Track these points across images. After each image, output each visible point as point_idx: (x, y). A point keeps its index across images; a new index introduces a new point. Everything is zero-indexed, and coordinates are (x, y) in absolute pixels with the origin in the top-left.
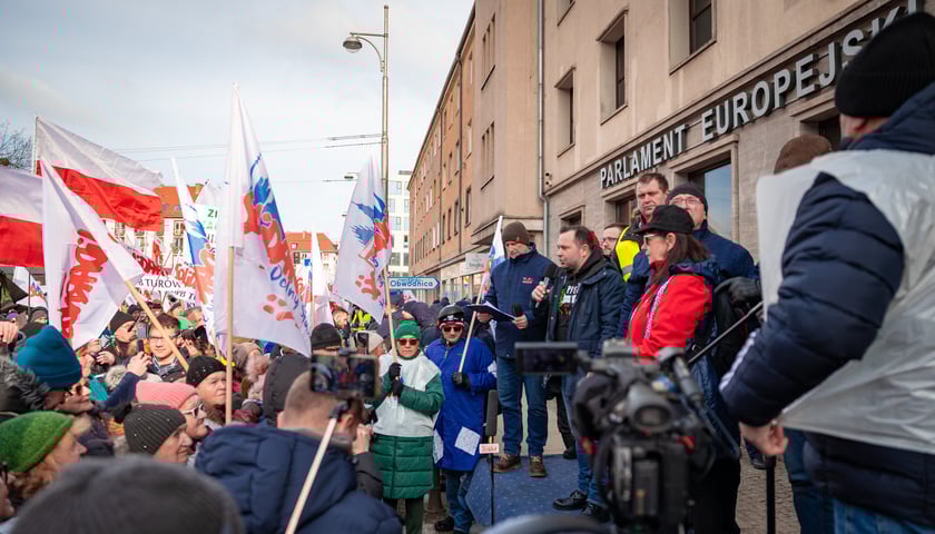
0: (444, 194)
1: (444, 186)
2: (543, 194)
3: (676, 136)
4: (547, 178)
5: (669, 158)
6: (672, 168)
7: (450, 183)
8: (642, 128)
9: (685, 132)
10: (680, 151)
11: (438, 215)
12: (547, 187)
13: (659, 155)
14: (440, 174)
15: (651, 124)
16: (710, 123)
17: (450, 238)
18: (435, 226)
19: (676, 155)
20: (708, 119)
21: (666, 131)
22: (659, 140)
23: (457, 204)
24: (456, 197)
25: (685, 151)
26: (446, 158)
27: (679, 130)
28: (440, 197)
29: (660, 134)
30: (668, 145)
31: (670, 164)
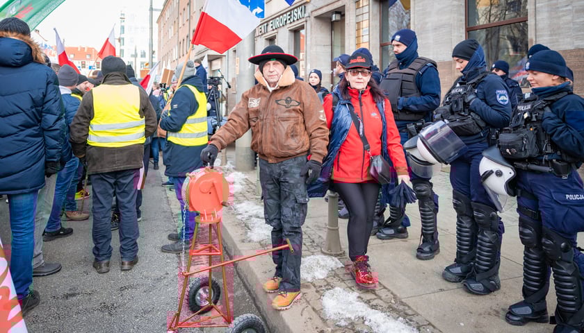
0: (180, 30)
1: (180, 26)
7: (184, 25)
11: (176, 41)
14: (178, 18)
17: (183, 55)
18: (175, 47)
23: (187, 37)
24: (187, 33)
25: (267, 32)
26: (181, 10)
27: (265, 24)
28: (178, 31)
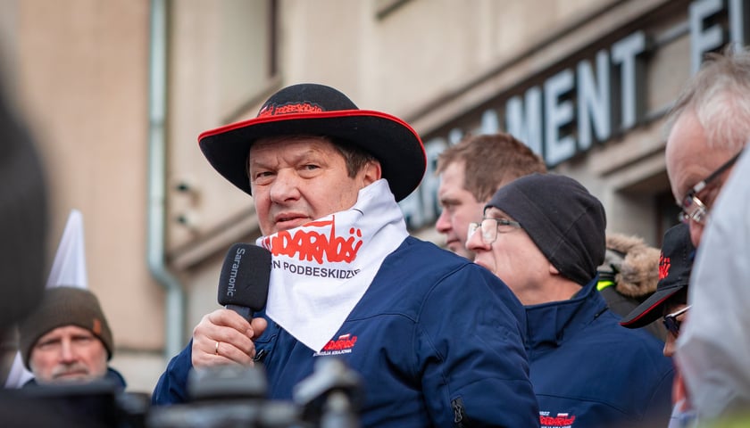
2: (168, 258)
3: (616, 70)
4: (180, 203)
5: (598, 144)
6: (608, 174)
8: (512, 38)
9: (645, 59)
10: (629, 117)
12: (180, 235)
13: (568, 129)
15: (540, 26)
16: (714, 37)
19: (618, 135)
20: (708, 22)
21: (588, 53)
22: (561, 83)
25: (645, 122)
27: (627, 50)
29: (569, 63)
30: (595, 101)
31: (600, 162)
